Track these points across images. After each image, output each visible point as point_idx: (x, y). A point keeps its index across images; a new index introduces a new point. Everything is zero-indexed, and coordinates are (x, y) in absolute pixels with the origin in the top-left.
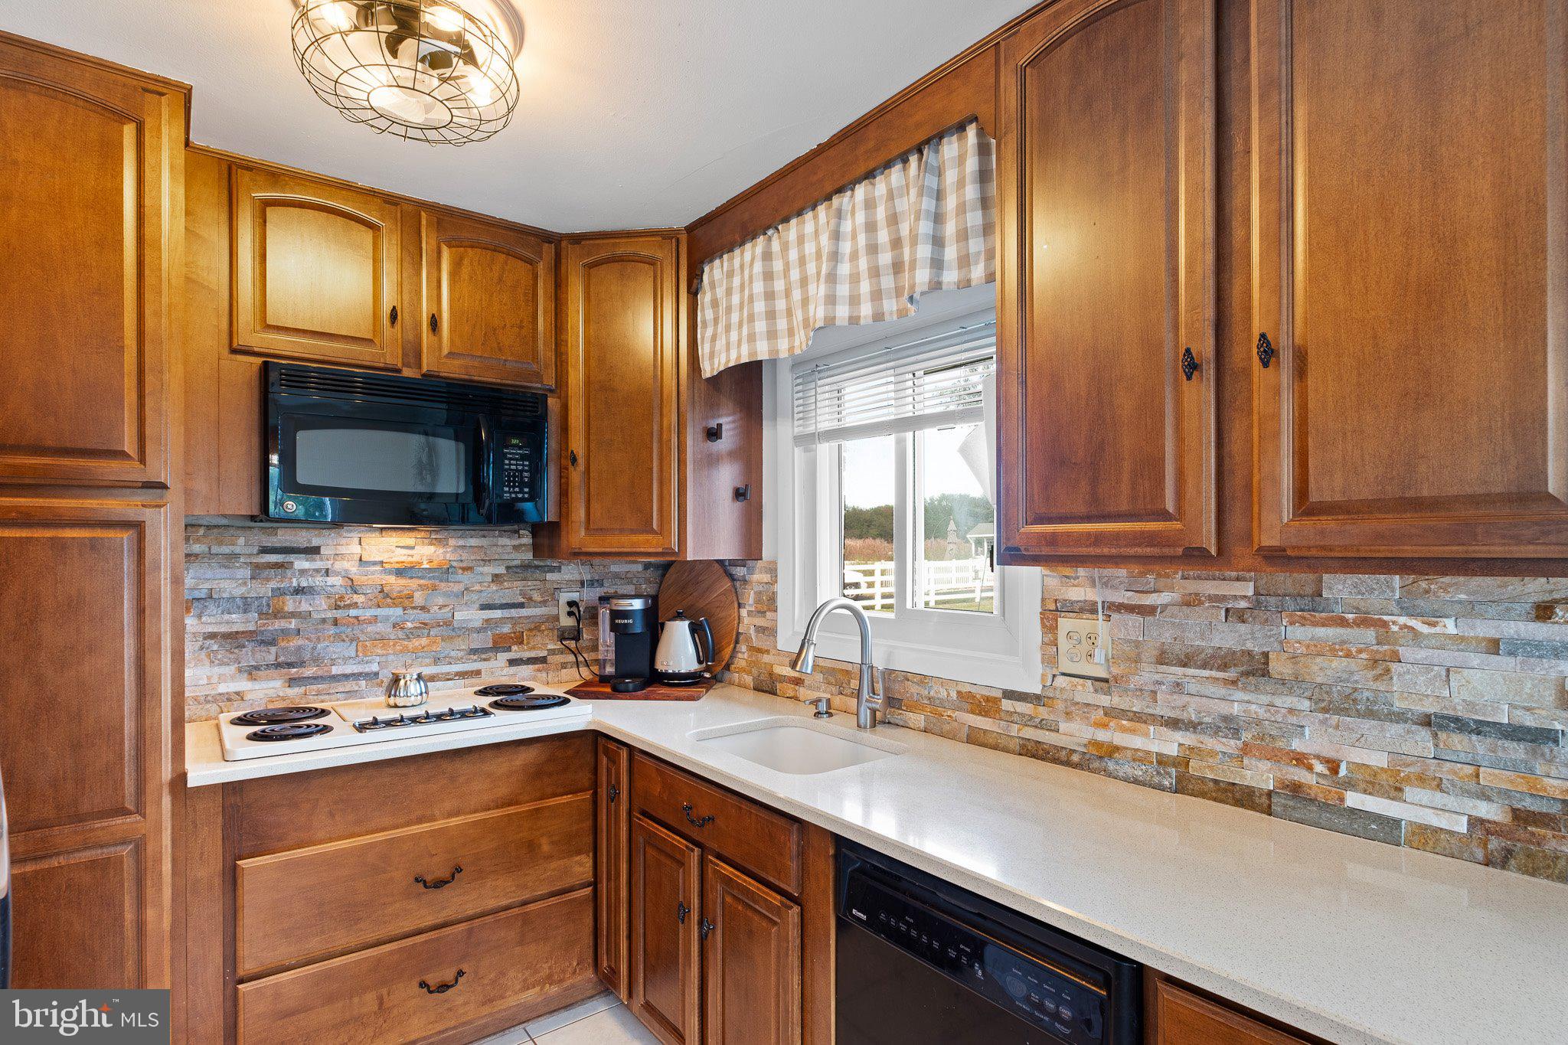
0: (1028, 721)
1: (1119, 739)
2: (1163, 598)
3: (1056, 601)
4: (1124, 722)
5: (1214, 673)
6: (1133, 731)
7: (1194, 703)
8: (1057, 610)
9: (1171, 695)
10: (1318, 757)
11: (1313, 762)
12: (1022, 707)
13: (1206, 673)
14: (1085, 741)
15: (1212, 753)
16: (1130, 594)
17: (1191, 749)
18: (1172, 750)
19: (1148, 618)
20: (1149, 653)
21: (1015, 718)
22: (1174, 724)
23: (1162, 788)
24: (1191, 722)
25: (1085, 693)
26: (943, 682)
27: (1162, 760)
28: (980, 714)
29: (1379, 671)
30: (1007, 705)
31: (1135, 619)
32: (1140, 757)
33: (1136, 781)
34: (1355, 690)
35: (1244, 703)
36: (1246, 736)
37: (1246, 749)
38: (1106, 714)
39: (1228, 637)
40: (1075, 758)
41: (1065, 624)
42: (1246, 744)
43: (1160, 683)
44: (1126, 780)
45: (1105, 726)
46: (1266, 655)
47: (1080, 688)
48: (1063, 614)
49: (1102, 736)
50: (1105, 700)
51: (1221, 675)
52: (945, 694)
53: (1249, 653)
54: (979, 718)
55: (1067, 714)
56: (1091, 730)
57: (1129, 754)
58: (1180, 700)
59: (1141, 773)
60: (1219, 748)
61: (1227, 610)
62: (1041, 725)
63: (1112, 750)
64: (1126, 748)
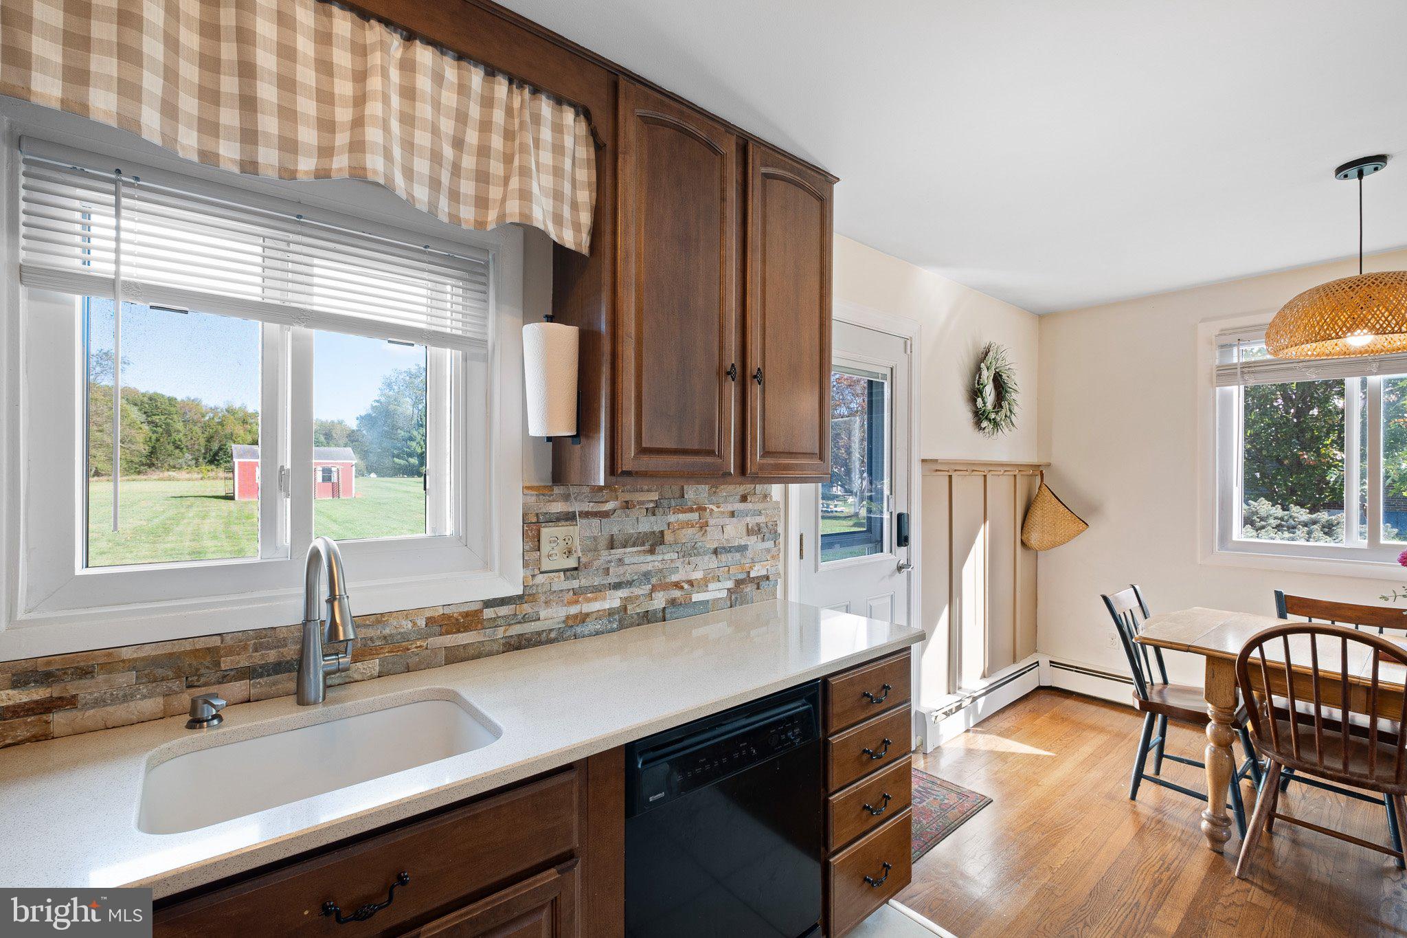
0: (510, 620)
1: (588, 608)
2: (609, 506)
3: (537, 515)
4: (589, 595)
5: (639, 548)
6: (596, 599)
7: (629, 569)
8: (538, 522)
9: (618, 567)
10: (683, 581)
11: (683, 584)
12: (504, 611)
13: (635, 549)
14: (563, 619)
15: (637, 597)
16: (592, 504)
17: (626, 599)
18: (616, 603)
19: (603, 520)
20: (603, 543)
21: (499, 622)
22: (617, 586)
23: (612, 631)
24: (628, 581)
25: (560, 582)
26: (406, 614)
27: (611, 612)
28: (459, 631)
29: (703, 532)
30: (489, 613)
31: (595, 522)
32: (599, 615)
33: (597, 633)
34: (696, 543)
35: (652, 562)
36: (654, 581)
37: (654, 589)
38: (574, 594)
39: (647, 525)
40: (553, 635)
41: (547, 532)
42: (653, 586)
43: (610, 562)
44: (590, 635)
45: (577, 602)
46: (662, 532)
47: (556, 580)
48: (543, 525)
49: (574, 610)
50: (575, 584)
51: (643, 548)
52: (410, 625)
53: (654, 532)
54: (460, 635)
55: (546, 603)
56: (565, 608)
57: (594, 616)
58: (621, 570)
59: (599, 626)
60: (641, 592)
61: (647, 509)
62: (525, 619)
63: (583, 618)
64: (592, 613)
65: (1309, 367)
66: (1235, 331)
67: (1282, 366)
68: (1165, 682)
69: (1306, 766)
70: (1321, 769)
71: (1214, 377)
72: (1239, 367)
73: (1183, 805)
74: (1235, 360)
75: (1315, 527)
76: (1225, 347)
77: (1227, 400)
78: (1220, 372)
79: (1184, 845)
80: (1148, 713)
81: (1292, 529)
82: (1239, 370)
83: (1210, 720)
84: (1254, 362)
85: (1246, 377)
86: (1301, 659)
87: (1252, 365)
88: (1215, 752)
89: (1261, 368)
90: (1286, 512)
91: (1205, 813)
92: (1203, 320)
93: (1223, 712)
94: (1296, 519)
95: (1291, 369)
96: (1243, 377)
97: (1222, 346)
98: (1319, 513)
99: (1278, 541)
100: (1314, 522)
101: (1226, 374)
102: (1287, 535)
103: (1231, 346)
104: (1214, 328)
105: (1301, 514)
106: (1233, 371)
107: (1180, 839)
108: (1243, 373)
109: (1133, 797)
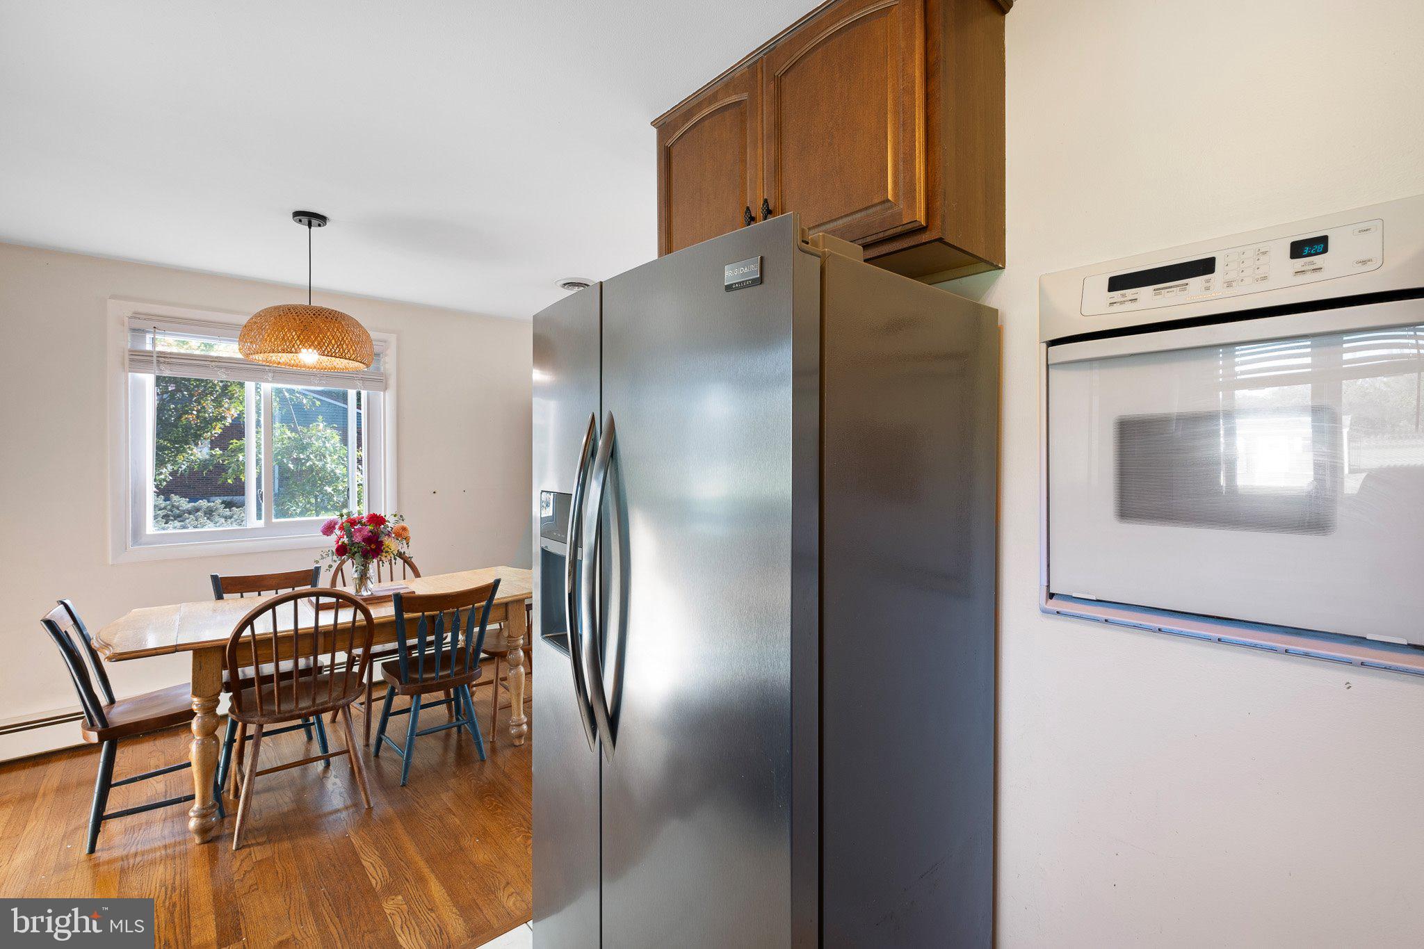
65: (220, 367)
66: (149, 317)
67: (195, 362)
68: (112, 701)
69: (287, 715)
70: (297, 713)
71: (127, 361)
72: (155, 355)
73: (149, 824)
74: (149, 347)
75: (199, 513)
76: (138, 332)
77: (140, 386)
78: (133, 357)
79: (174, 858)
80: (105, 742)
81: (178, 517)
82: (155, 359)
83: (196, 714)
84: (170, 353)
85: (162, 367)
86: (285, 626)
87: (168, 356)
88: (203, 743)
89: (178, 361)
90: (168, 502)
91: (193, 811)
92: (114, 297)
93: (210, 700)
94: (180, 508)
95: (206, 366)
96: (158, 366)
97: (134, 330)
98: (200, 501)
99: (171, 531)
100: (197, 510)
101: (140, 360)
102: (177, 524)
103: (144, 331)
104: (128, 308)
105: (184, 504)
106: (148, 358)
107: (167, 856)
108: (158, 361)
109: (92, 850)
